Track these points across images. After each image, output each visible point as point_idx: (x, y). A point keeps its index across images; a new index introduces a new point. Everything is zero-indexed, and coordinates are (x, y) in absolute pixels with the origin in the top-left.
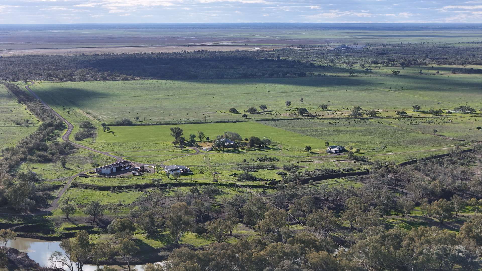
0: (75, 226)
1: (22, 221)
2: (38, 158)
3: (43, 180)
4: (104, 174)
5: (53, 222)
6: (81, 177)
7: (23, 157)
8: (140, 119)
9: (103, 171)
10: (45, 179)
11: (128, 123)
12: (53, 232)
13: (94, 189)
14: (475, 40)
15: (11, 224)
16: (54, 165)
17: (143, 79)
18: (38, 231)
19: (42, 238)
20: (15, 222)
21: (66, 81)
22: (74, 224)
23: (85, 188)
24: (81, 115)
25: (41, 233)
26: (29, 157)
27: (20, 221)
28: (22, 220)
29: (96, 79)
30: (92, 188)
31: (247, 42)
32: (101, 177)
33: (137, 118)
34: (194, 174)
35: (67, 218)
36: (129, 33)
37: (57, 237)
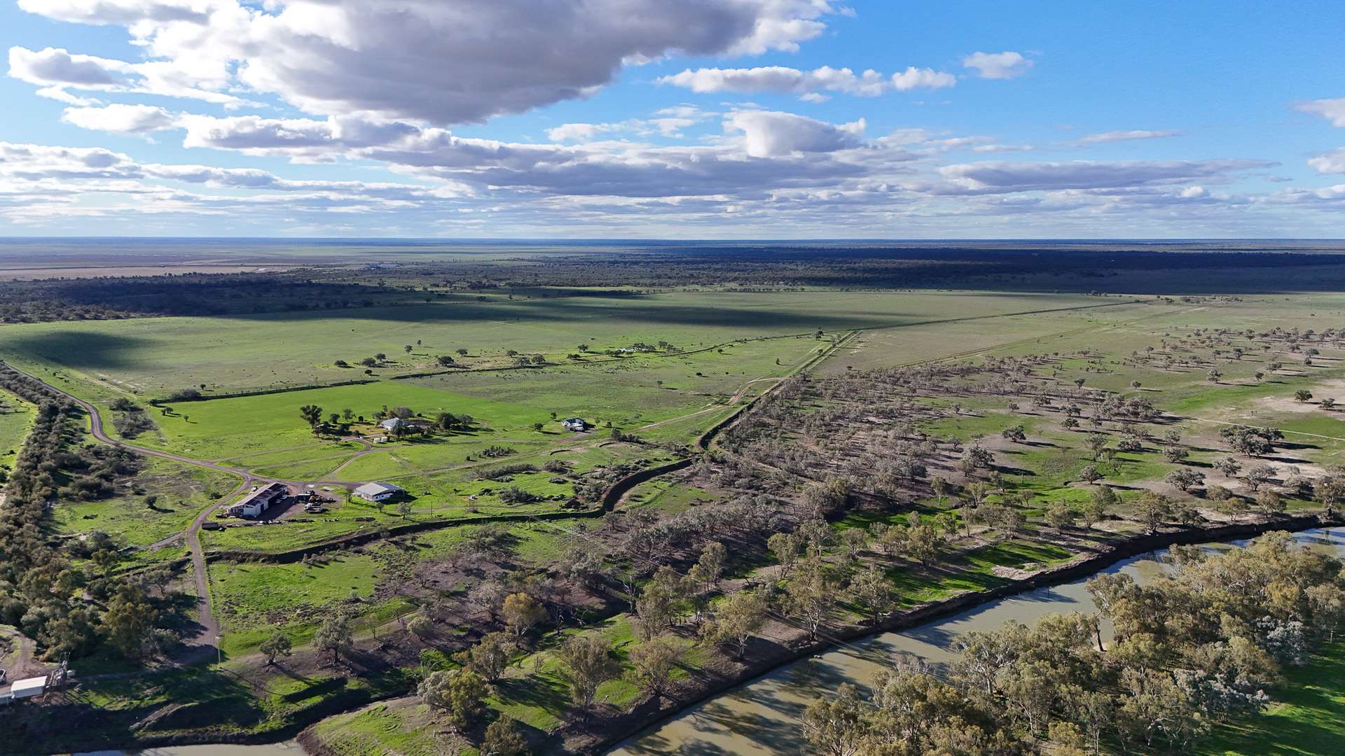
0: (303, 686)
1: (163, 694)
2: (84, 492)
3: (131, 549)
4: (249, 517)
5: (242, 683)
6: (210, 529)
7: (49, 493)
8: (208, 386)
9: (247, 511)
10: (133, 546)
11: (195, 397)
12: (259, 714)
13: (263, 561)
14: (514, 256)
15: (137, 707)
16: (124, 503)
17: (143, 316)
18: (221, 720)
19: (241, 740)
20: (147, 702)
21: (15, 322)
22: (298, 678)
23: (242, 561)
24: (91, 384)
25: (231, 723)
26: (62, 490)
27: (158, 694)
28: (161, 688)
29: (66, 319)
30: (257, 560)
31: (242, 261)
32: (250, 525)
33: (203, 386)
34: (415, 499)
35: (271, 663)
36: (58, 250)
37: (280, 730)
